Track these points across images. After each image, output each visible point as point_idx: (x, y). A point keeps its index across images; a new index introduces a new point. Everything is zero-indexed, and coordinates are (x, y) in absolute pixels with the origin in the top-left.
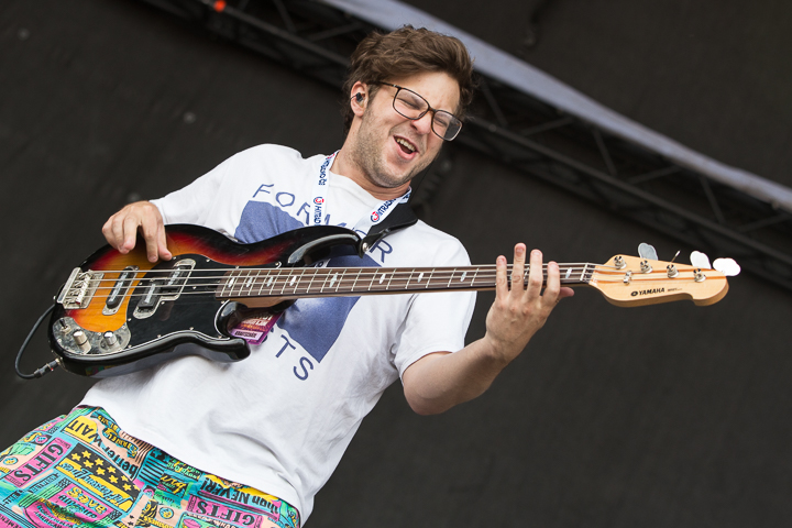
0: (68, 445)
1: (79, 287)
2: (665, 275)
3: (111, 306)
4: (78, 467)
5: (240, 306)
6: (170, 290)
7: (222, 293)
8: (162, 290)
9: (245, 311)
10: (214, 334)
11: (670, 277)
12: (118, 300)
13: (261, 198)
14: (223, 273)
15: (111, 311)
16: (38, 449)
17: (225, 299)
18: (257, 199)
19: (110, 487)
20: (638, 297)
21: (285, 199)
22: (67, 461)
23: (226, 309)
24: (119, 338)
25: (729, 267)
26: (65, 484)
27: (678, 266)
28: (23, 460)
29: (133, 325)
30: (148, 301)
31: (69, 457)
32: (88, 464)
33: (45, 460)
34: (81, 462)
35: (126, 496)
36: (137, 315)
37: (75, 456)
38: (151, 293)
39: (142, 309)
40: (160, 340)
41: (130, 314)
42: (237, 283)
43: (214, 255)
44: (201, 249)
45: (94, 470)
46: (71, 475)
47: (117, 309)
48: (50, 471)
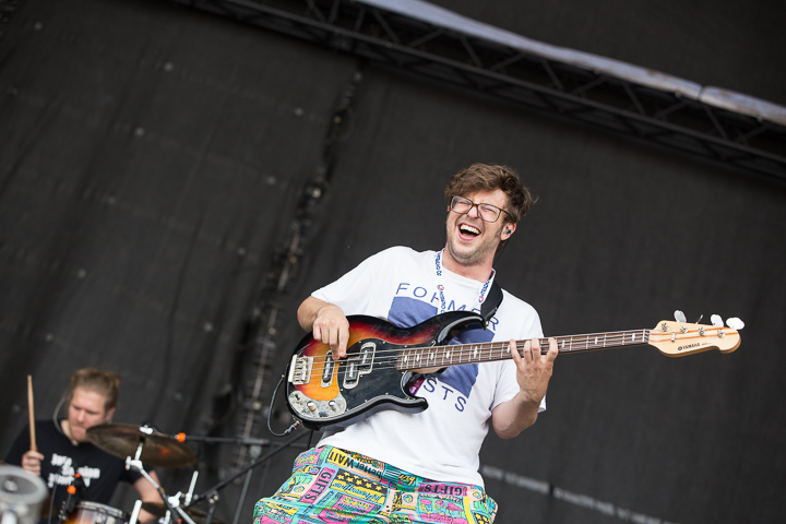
0: (332, 471)
1: (301, 369)
2: (697, 334)
3: (326, 381)
4: (344, 484)
5: (414, 374)
6: (364, 367)
7: (401, 367)
8: (359, 368)
9: (418, 378)
10: (403, 397)
11: (702, 335)
12: (329, 376)
13: (402, 294)
14: (397, 353)
15: (327, 385)
16: (315, 478)
17: (404, 370)
18: (399, 295)
19: (368, 491)
20: (683, 351)
21: (420, 292)
22: (336, 481)
23: (405, 378)
24: (339, 405)
25: (736, 323)
26: (339, 496)
27: (705, 327)
28: (308, 487)
29: (345, 393)
30: (351, 375)
31: (337, 478)
32: (350, 480)
33: (322, 484)
34: (344, 480)
35: (380, 494)
36: (347, 386)
37: (340, 477)
38: (352, 370)
39: (348, 382)
40: (367, 403)
41: (341, 387)
42: (409, 358)
43: (387, 338)
44: (377, 334)
45: (354, 483)
46: (341, 490)
47: (330, 382)
48: (327, 490)
